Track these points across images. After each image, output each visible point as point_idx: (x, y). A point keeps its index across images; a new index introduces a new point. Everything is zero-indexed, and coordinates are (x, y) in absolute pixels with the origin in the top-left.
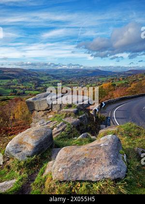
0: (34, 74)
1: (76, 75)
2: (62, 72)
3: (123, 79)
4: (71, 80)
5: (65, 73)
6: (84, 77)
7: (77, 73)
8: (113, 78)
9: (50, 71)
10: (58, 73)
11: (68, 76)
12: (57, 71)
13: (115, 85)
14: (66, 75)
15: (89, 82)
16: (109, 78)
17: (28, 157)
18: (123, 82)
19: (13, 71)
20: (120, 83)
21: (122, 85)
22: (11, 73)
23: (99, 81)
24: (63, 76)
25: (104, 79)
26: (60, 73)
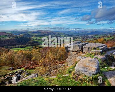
0: (57, 34)
1: (81, 34)
2: (72, 32)
3: (111, 36)
4: (77, 37)
5: (74, 33)
6: (86, 35)
7: (81, 33)
8: (104, 36)
9: (66, 32)
10: (70, 33)
11: (76, 34)
12: (69, 32)
13: (105, 40)
14: (74, 34)
15: (88, 38)
16: (101, 36)
17: (93, 74)
18: (111, 38)
19: (46, 32)
20: (108, 39)
21: (111, 40)
22: (45, 33)
23: (95, 37)
24: (73, 35)
25: (98, 36)
26: (71, 33)
